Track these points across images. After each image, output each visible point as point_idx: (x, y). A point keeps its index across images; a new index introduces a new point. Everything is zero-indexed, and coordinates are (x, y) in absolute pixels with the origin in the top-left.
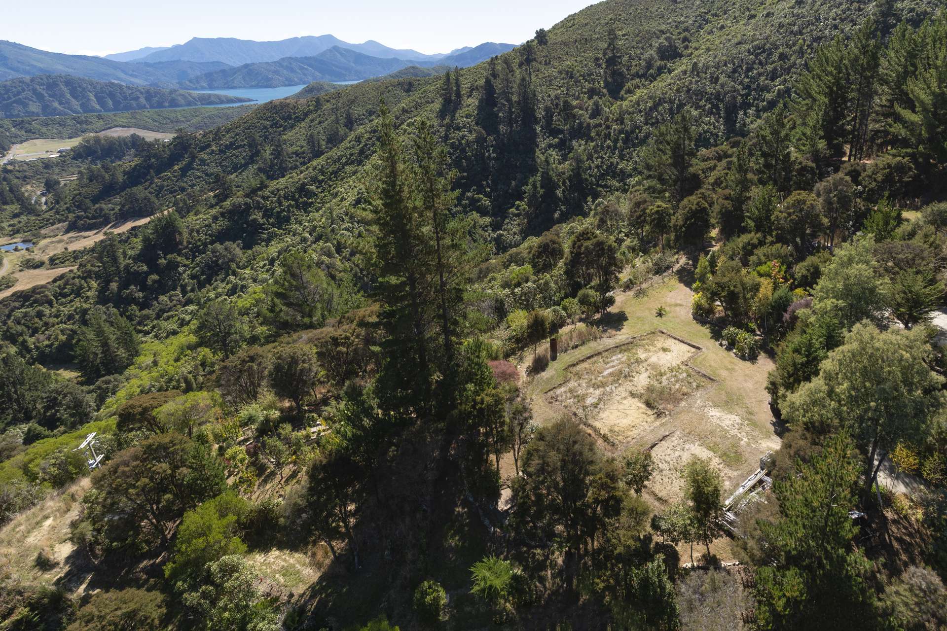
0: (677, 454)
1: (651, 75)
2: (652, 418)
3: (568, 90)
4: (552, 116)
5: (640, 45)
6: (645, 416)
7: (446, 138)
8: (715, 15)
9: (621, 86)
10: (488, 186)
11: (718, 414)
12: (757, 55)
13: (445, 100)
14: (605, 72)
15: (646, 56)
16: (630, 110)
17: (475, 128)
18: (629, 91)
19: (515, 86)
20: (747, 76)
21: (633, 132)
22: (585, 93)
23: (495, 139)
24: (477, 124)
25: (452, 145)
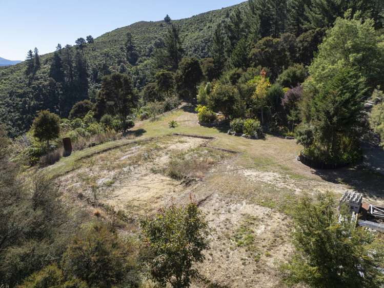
0: (222, 218)
1: (152, 55)
2: (180, 187)
3: (106, 61)
4: (97, 74)
5: (145, 43)
6: (172, 187)
7: (30, 84)
8: (183, 31)
9: (136, 60)
10: (58, 108)
11: (254, 174)
12: (206, 43)
13: (30, 66)
14: (127, 54)
15: (149, 46)
16: (142, 68)
17: (49, 78)
18: (141, 62)
19: (73, 57)
20: (202, 52)
21: (144, 78)
22: (116, 63)
23: (61, 84)
24: (49, 77)
25: (33, 88)
